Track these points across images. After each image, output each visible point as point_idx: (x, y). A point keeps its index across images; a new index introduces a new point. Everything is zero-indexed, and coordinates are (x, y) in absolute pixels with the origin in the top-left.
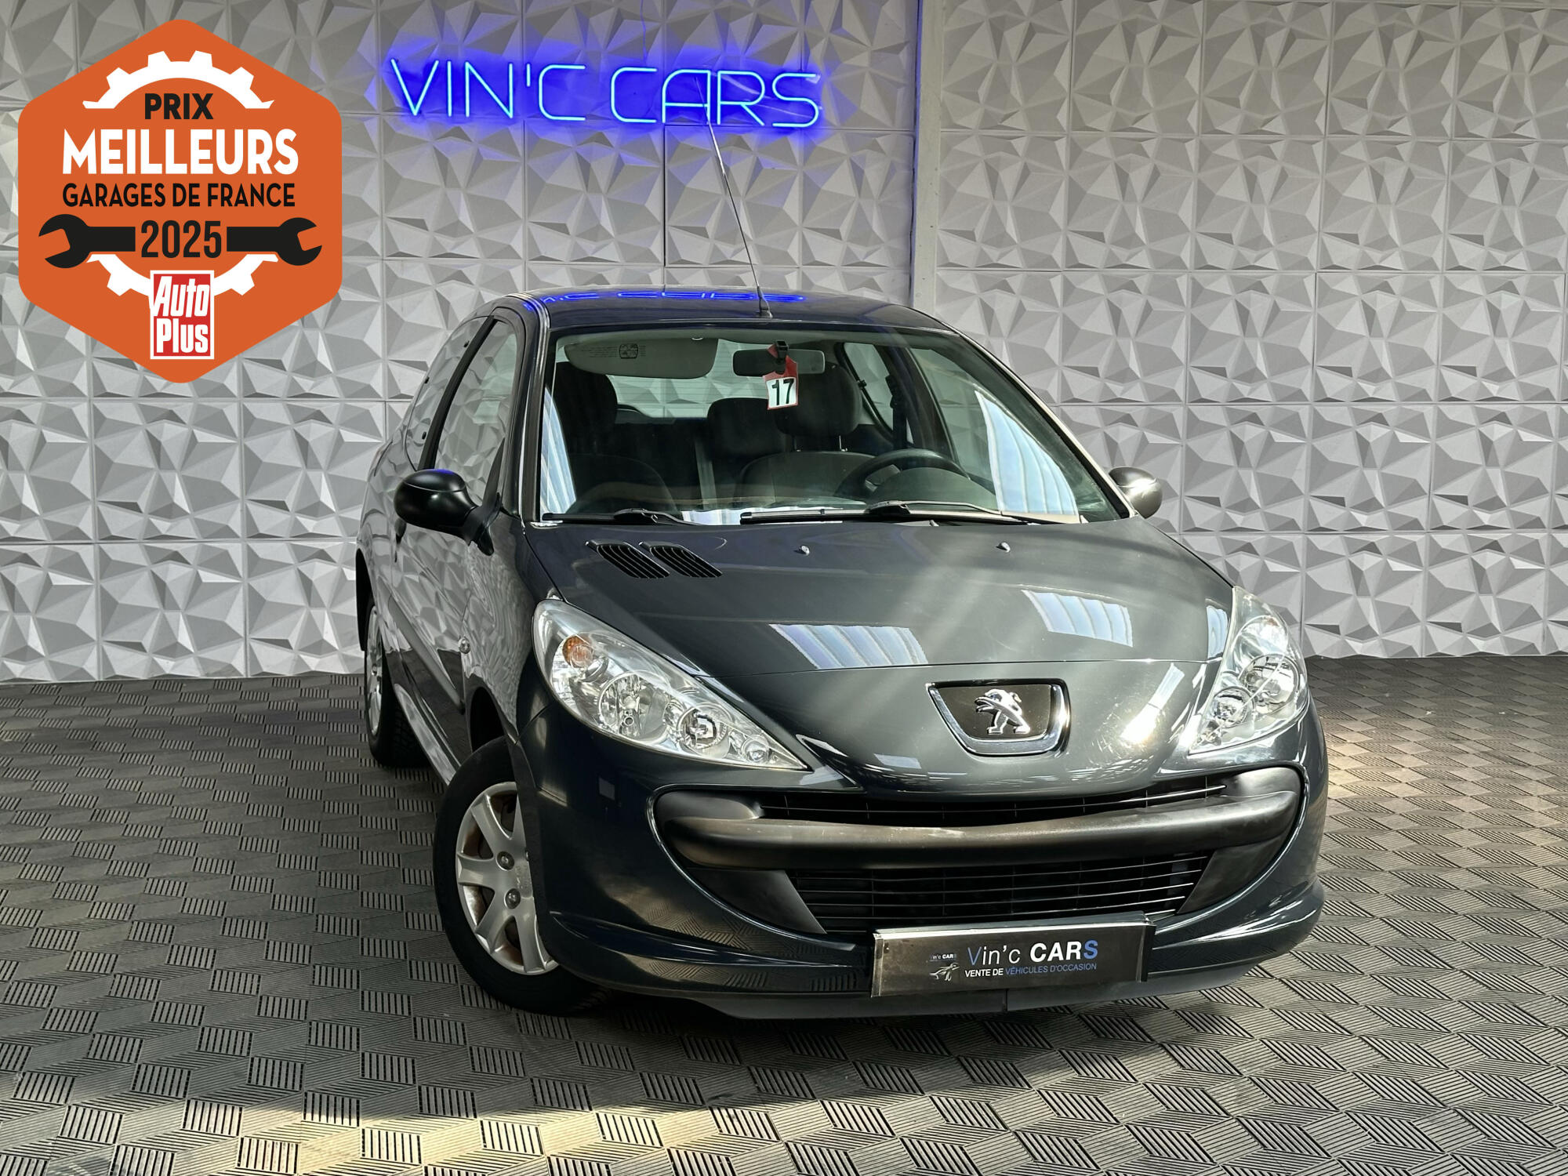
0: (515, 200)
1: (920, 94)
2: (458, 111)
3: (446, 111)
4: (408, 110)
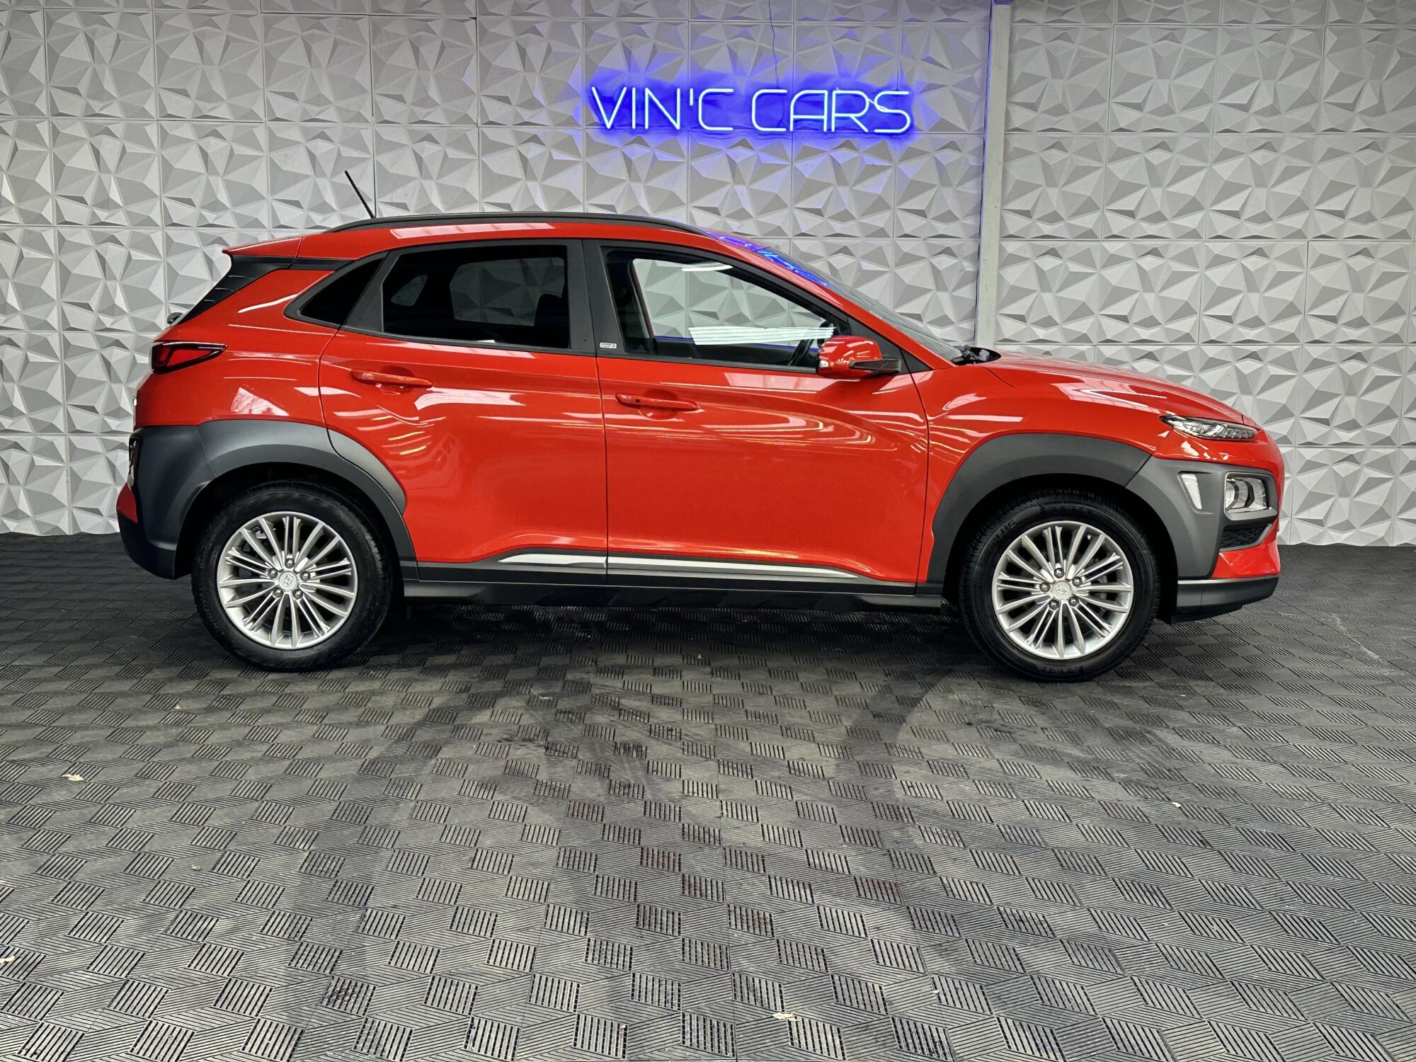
0: (682, 189)
1: (989, 105)
2: (640, 125)
3: (631, 124)
4: (604, 125)
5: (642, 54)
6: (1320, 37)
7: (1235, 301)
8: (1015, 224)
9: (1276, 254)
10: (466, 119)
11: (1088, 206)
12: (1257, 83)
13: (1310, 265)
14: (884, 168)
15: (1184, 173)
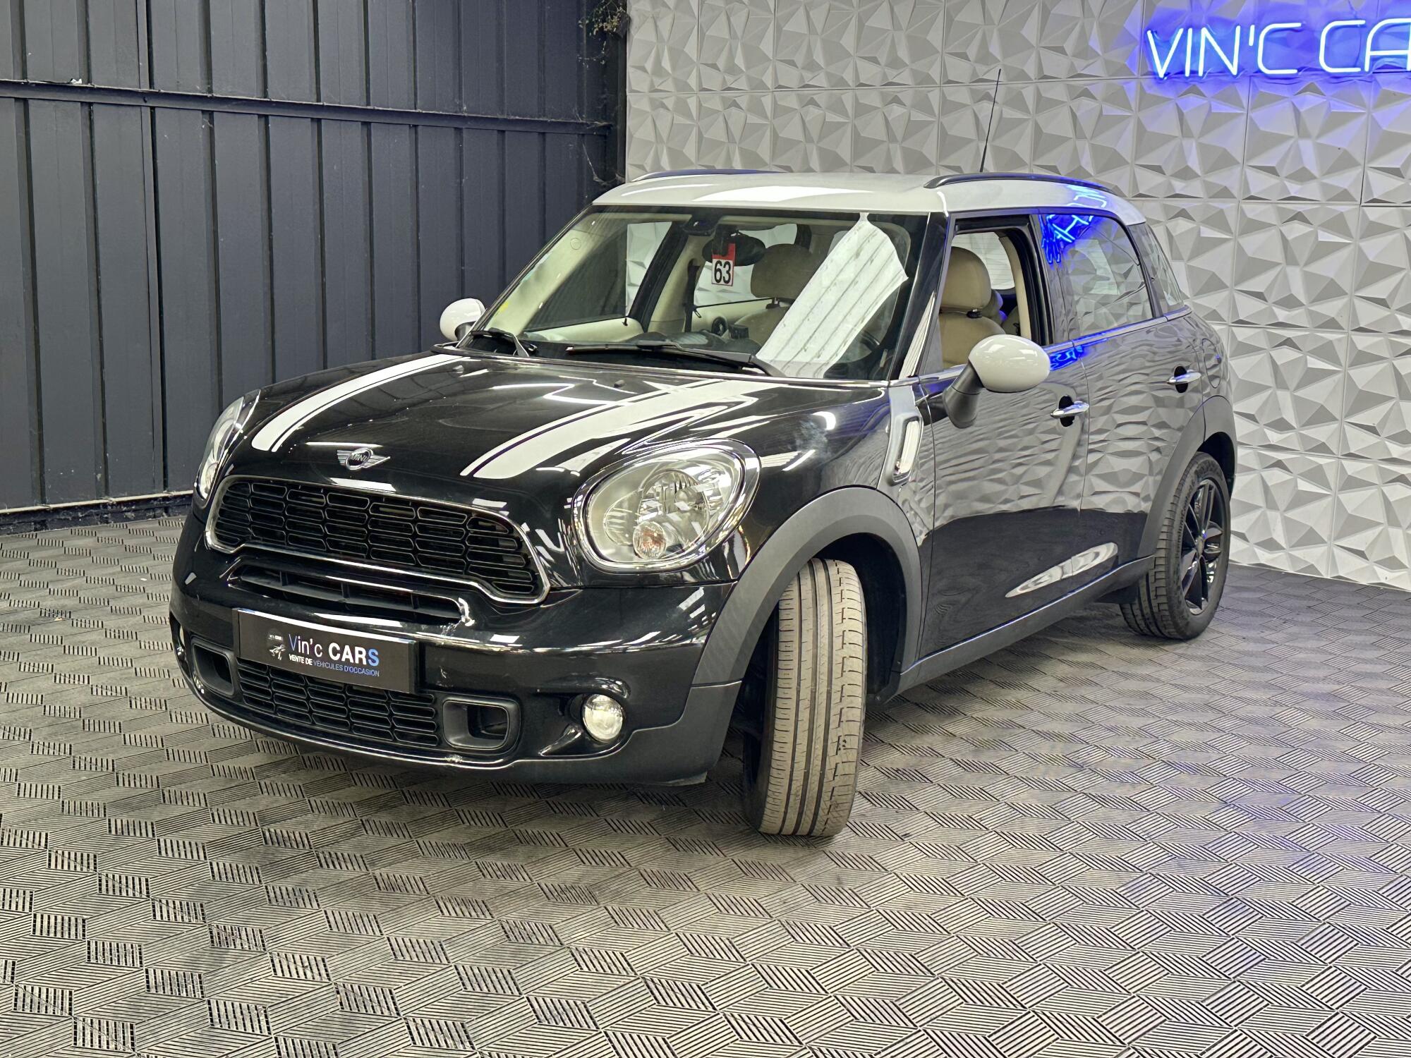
0: (1235, 146)
10: (1022, 76)
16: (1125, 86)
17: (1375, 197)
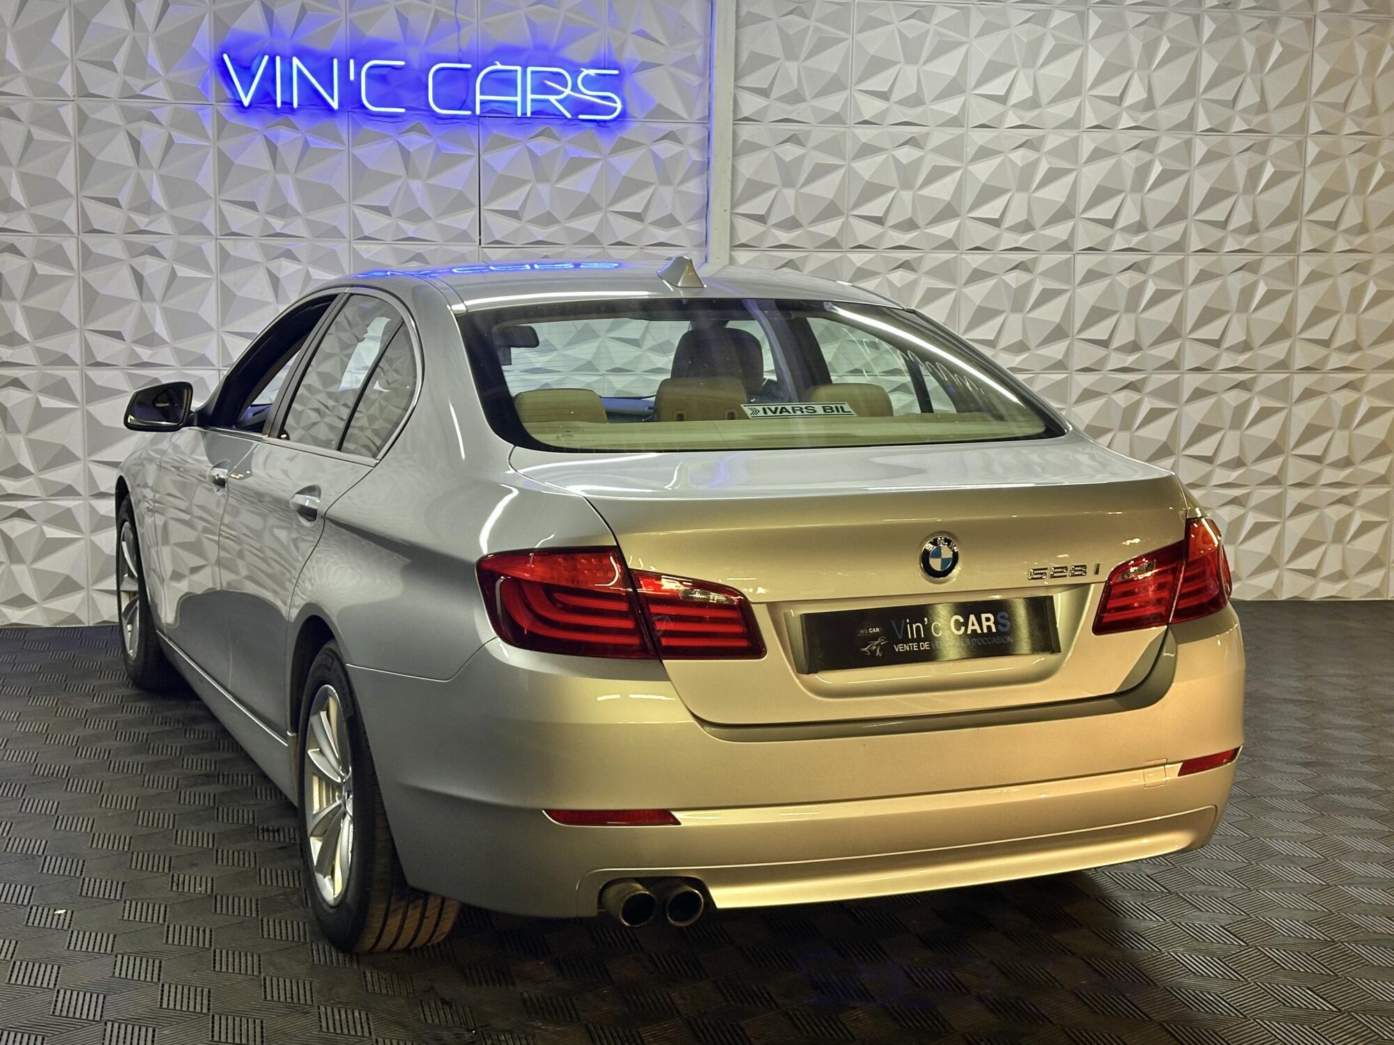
0: (341, 184)
1: (714, 89)
2: (287, 104)
3: (275, 102)
4: (241, 102)
5: (287, 15)
6: (1082, 18)
7: (996, 322)
8: (748, 230)
9: (1042, 266)
10: (55, 91)
11: (831, 211)
12: (1014, 72)
13: (1077, 281)
14: (591, 162)
15: (938, 174)
16: (199, 112)
17: (497, 238)
